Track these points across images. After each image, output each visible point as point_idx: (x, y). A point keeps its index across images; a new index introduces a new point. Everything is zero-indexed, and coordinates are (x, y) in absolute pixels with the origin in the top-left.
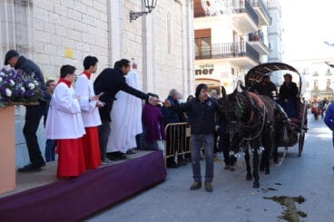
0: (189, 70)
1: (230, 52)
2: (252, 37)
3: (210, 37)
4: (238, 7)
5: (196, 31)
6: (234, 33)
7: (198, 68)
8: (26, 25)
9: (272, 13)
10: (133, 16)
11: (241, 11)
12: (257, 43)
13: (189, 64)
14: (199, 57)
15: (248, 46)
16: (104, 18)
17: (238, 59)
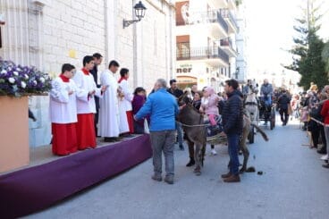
0: (171, 69)
1: (204, 54)
2: (223, 43)
3: (188, 42)
4: (212, 18)
5: (178, 37)
6: (209, 39)
7: (179, 67)
8: (37, 30)
9: (239, 23)
10: (125, 24)
11: (214, 21)
12: (227, 47)
13: (171, 63)
14: (180, 58)
15: (220, 50)
16: (102, 25)
17: (211, 60)
